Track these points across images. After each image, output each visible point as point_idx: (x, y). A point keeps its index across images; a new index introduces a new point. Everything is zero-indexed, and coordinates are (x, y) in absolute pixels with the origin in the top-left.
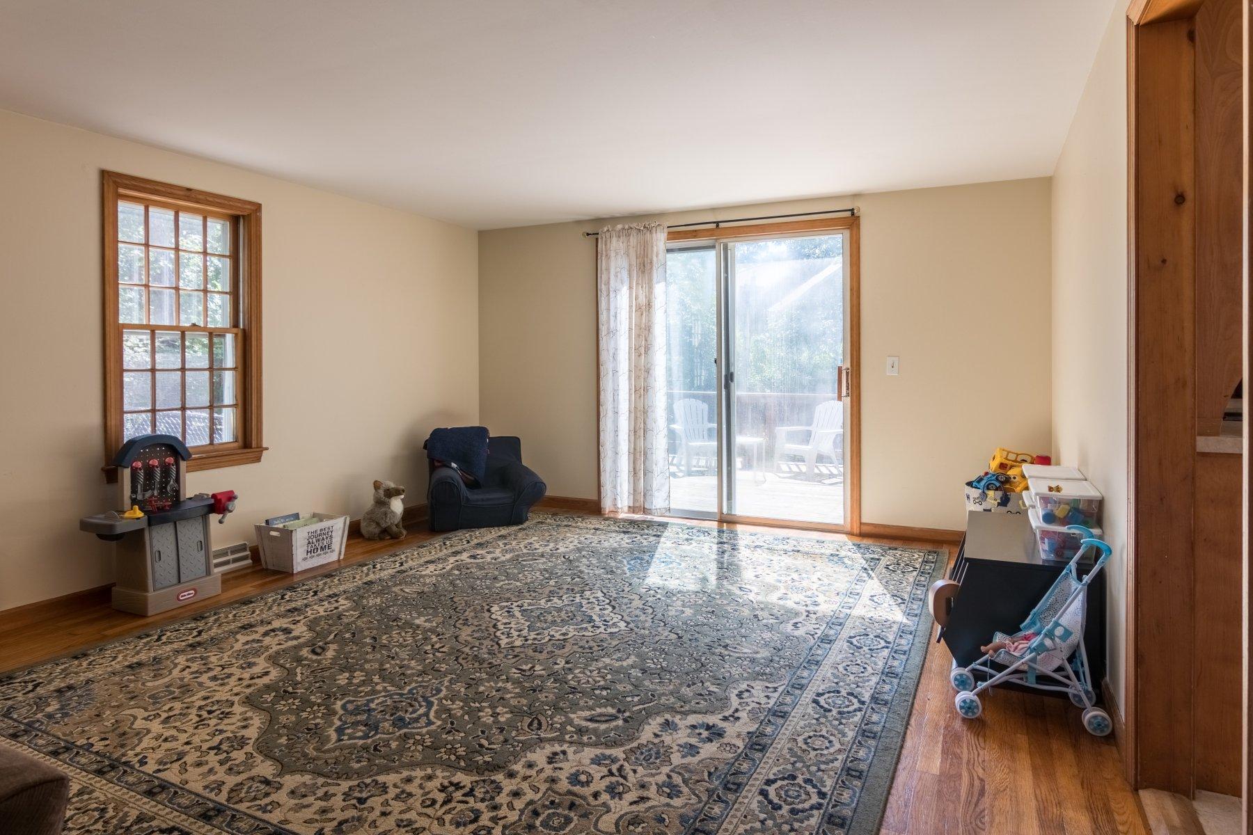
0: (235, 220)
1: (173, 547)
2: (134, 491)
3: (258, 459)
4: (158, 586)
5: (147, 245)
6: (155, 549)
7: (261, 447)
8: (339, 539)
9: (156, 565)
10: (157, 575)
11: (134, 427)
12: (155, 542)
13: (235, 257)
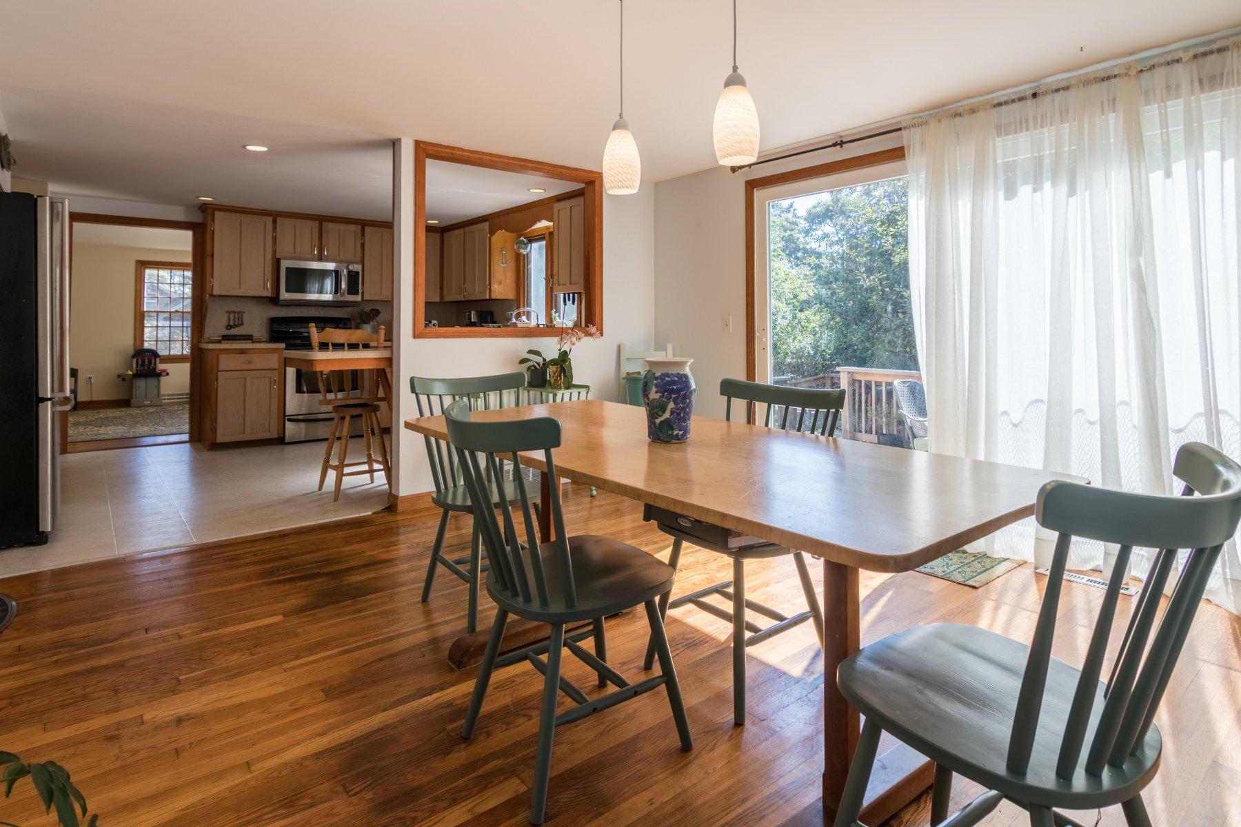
1: (145, 386)
2: (137, 366)
4: (137, 397)
6: (137, 386)
9: (137, 392)
10: (137, 394)
11: (146, 346)
12: (137, 383)
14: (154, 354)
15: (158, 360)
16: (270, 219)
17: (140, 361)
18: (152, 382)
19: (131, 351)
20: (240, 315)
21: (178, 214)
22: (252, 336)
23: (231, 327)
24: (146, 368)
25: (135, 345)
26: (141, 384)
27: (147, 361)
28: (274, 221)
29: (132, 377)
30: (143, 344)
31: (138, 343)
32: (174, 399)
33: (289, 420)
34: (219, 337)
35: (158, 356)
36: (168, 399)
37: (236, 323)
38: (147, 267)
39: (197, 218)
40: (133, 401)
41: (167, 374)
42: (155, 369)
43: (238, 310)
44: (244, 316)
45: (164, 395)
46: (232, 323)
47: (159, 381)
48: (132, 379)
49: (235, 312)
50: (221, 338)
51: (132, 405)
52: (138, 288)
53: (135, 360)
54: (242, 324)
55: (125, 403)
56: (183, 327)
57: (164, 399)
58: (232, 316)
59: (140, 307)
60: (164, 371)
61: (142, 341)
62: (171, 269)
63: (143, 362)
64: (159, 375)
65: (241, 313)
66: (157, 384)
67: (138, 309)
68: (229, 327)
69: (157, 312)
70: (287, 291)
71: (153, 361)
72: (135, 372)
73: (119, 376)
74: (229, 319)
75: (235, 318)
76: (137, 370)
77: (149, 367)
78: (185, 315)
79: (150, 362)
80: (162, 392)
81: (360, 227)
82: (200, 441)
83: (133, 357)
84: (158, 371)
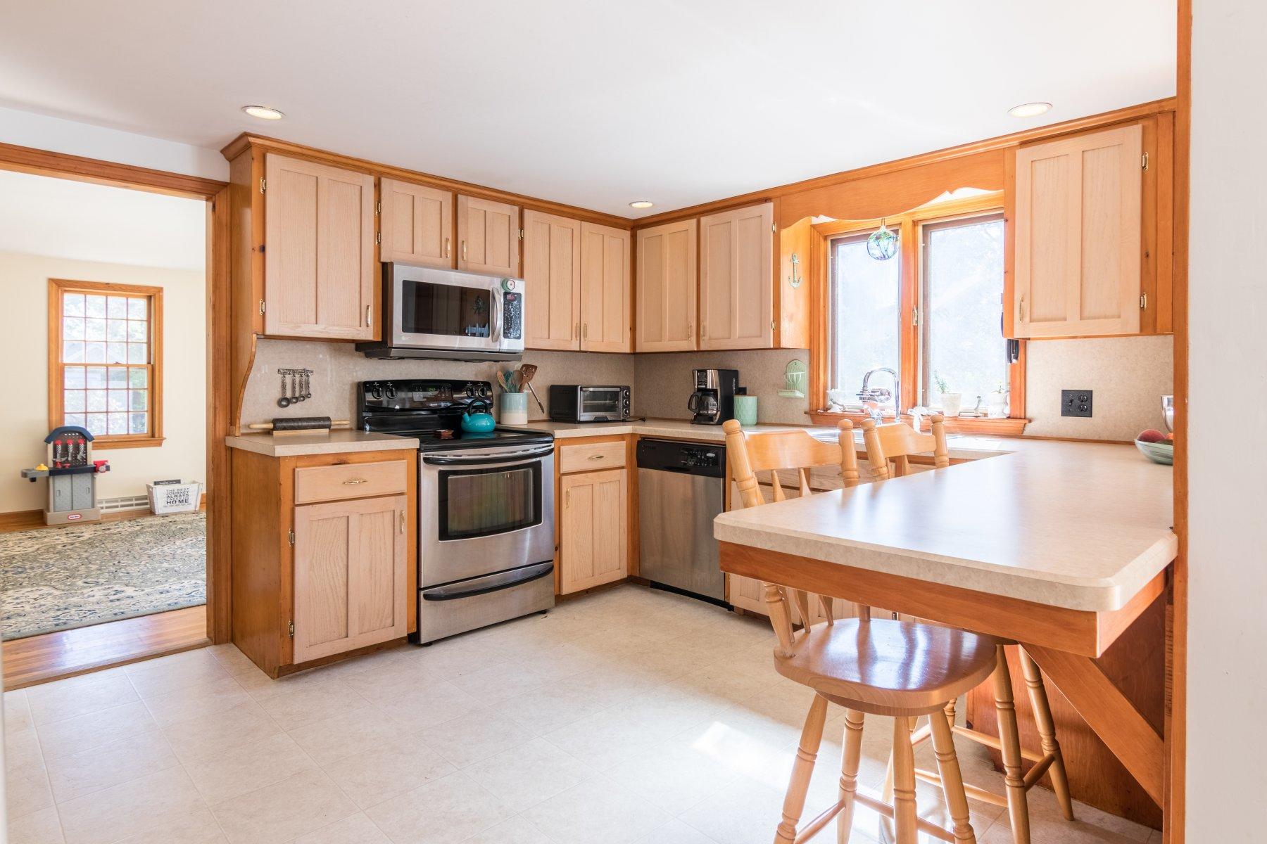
0: (149, 298)
1: (69, 489)
2: (55, 456)
3: (160, 445)
4: (57, 509)
5: (86, 318)
6: (56, 489)
7: (162, 437)
8: (195, 497)
9: (57, 499)
10: (57, 504)
11: (69, 421)
12: (57, 485)
13: (149, 321)
14: (84, 435)
15: (89, 444)
16: (371, 180)
17: (59, 448)
18: (81, 481)
19: (44, 432)
20: (304, 377)
21: (182, 160)
22: (328, 419)
23: (289, 401)
24: (70, 459)
25: (50, 421)
26: (62, 485)
27: (71, 447)
28: (378, 186)
29: (47, 474)
30: (62, 419)
31: (54, 418)
32: (117, 507)
33: (427, 597)
34: (266, 422)
35: (92, 439)
36: (107, 508)
37: (297, 395)
38: (66, 291)
39: (220, 171)
40: (51, 516)
41: (108, 468)
42: (85, 459)
43: (300, 367)
44: (312, 379)
45: (101, 502)
46: (289, 395)
47: (93, 479)
48: (47, 479)
49: (294, 371)
50: (271, 426)
51: (49, 522)
52: (53, 325)
53: (51, 446)
54: (309, 395)
55: (36, 519)
56: (128, 389)
57: (102, 508)
58: (288, 379)
59: (57, 357)
60: (103, 463)
61: (62, 413)
62: (107, 295)
63: (65, 449)
64: (95, 470)
65: (306, 372)
66: (90, 486)
67: (53, 361)
68: (284, 402)
69: (86, 366)
70: (406, 329)
71: (82, 446)
72: (51, 464)
73: (24, 475)
74: (284, 386)
75: (294, 384)
76: (55, 463)
77: (75, 457)
78: (130, 369)
79: (77, 448)
80: (99, 497)
81: (516, 209)
82: (233, 640)
83: (48, 441)
84: (91, 462)
